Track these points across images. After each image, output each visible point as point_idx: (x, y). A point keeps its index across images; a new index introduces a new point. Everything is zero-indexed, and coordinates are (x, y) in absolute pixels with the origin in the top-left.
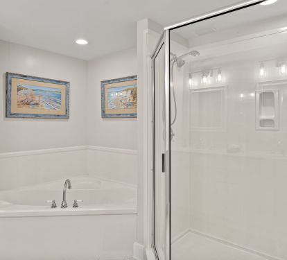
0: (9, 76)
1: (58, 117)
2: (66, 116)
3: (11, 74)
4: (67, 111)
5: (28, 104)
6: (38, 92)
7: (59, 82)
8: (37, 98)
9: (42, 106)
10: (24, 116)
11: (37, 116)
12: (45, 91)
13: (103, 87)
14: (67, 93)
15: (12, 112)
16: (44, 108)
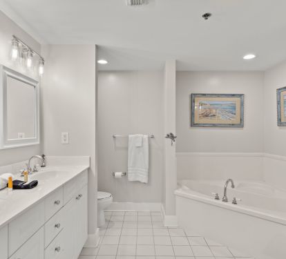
0: (193, 96)
1: (233, 125)
2: (241, 125)
3: (194, 94)
4: (242, 120)
5: (207, 116)
6: (216, 106)
7: (233, 95)
8: (214, 111)
9: (218, 117)
10: (204, 126)
11: (214, 126)
12: (222, 105)
13: (279, 94)
14: (242, 104)
15: (196, 123)
16: (221, 119)
